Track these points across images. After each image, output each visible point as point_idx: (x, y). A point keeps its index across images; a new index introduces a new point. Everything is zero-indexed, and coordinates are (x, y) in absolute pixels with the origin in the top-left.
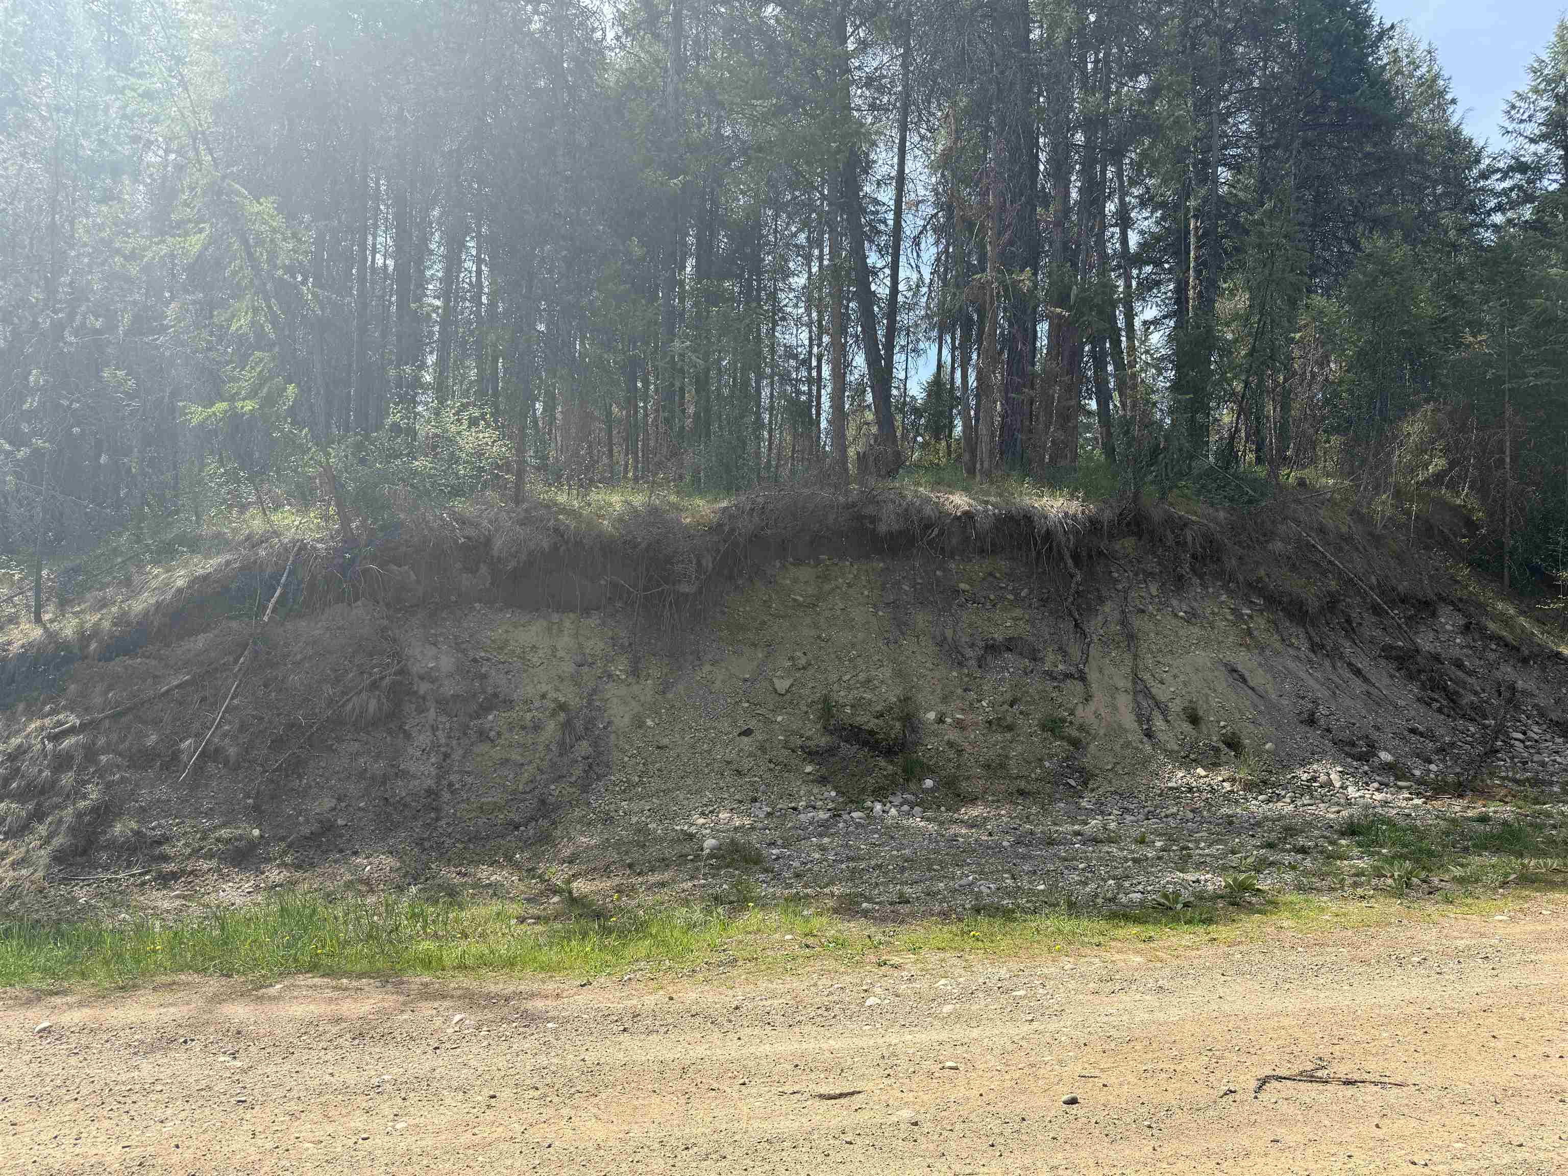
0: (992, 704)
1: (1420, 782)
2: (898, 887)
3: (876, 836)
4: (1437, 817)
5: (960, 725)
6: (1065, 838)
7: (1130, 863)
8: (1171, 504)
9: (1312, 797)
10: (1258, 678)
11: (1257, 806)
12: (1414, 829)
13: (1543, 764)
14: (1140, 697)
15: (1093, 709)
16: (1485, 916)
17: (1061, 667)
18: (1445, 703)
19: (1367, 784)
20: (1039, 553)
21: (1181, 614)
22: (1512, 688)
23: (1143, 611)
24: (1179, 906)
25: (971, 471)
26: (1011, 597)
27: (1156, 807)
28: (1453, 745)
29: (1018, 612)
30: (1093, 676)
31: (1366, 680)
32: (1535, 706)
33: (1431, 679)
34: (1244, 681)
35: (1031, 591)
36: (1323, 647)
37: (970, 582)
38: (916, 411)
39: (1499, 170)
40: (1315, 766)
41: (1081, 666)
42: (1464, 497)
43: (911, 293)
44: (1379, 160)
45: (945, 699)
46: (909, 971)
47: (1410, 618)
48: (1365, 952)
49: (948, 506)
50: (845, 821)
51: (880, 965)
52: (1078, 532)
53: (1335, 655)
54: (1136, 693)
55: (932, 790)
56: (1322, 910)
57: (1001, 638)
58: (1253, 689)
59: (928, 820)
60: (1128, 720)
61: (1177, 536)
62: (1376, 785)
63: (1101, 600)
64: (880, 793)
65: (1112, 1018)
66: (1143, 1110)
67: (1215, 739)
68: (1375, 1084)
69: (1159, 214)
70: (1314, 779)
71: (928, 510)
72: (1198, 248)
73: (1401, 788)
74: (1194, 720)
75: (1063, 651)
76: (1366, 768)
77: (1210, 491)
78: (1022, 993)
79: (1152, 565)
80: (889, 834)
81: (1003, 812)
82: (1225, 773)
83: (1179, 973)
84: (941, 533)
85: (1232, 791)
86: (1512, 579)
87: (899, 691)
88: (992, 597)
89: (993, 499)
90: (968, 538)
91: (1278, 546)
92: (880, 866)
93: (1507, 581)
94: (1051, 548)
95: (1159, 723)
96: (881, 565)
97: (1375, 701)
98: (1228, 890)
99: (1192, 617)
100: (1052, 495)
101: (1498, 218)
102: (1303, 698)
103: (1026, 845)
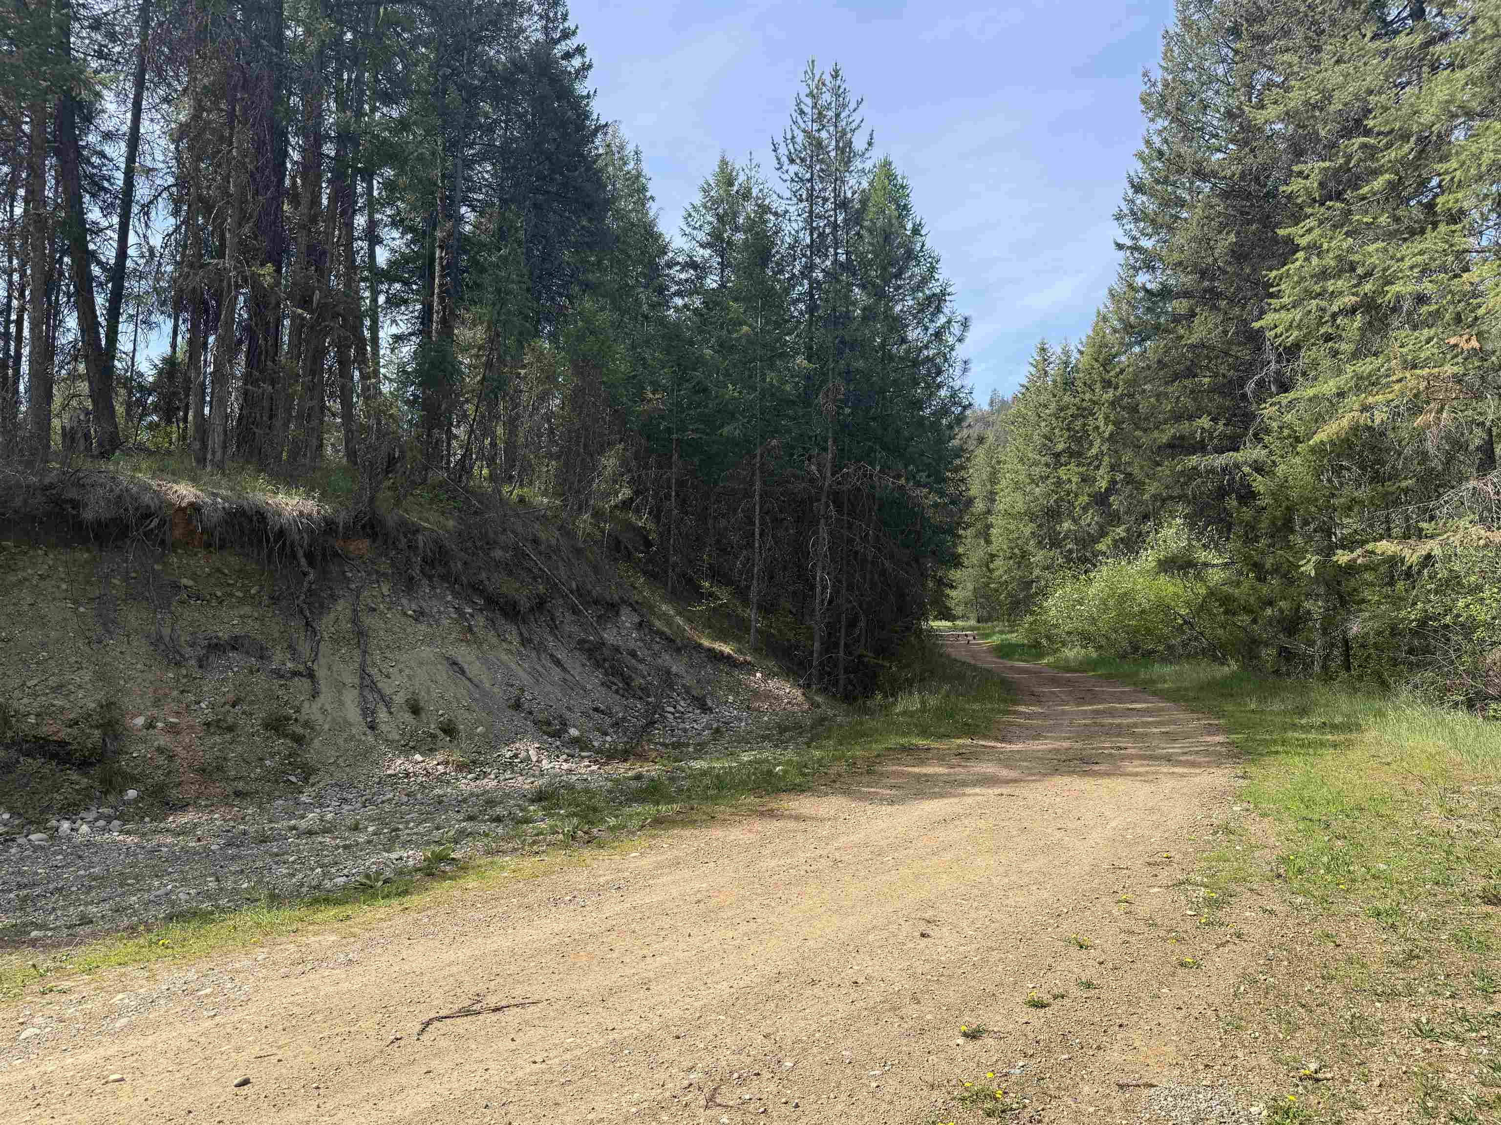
0: (212, 706)
1: (599, 751)
2: (82, 908)
3: (60, 857)
4: (606, 779)
5: (173, 730)
6: (279, 834)
7: (340, 850)
8: (406, 510)
9: (513, 772)
10: (474, 669)
11: (466, 784)
12: (587, 791)
13: (685, 731)
14: (366, 692)
15: (319, 705)
16: (624, 854)
17: (289, 665)
18: (621, 685)
19: (558, 757)
20: (271, 551)
21: (410, 612)
22: (668, 672)
23: (374, 610)
24: (380, 883)
25: (202, 461)
26: (240, 594)
27: (374, 794)
28: (624, 719)
29: (247, 610)
30: (321, 673)
31: (564, 669)
32: (683, 685)
33: (612, 667)
34: (463, 672)
35: (262, 587)
36: (530, 641)
37: (194, 577)
38: (146, 390)
39: (678, 263)
40: (517, 745)
41: (309, 664)
42: (643, 521)
43: (143, 261)
44: (592, 234)
45: (157, 703)
46: (80, 992)
47: (599, 617)
48: (531, 899)
49: (172, 497)
50: (19, 845)
51: (44, 993)
52: (313, 531)
53: (541, 648)
54: (362, 687)
55: (136, 801)
56: (503, 868)
57: (226, 636)
58: (470, 680)
59: (128, 833)
60: (353, 713)
61: (410, 541)
62: (565, 757)
63: (334, 598)
64: (70, 811)
65: (297, 997)
66: (314, 1074)
67: (433, 726)
68: (517, 1006)
69: (409, 236)
70: (516, 756)
71: (146, 498)
72: (442, 277)
73: (583, 758)
74: (416, 710)
75: (291, 648)
76: (558, 743)
77: (441, 501)
78: (208, 991)
79: (384, 566)
80: (77, 853)
81: (216, 816)
82: (440, 757)
83: (370, 943)
84: (162, 523)
85: (445, 773)
86: (674, 588)
87: (100, 696)
88: (219, 594)
89: (224, 492)
90: (193, 532)
91: (498, 554)
92: (59, 890)
93: (670, 590)
94: (284, 543)
95: (382, 715)
96: (86, 555)
97: (568, 685)
98: (426, 863)
99: (420, 615)
100: (288, 493)
101: (679, 301)
102: (512, 686)
103: (238, 846)
